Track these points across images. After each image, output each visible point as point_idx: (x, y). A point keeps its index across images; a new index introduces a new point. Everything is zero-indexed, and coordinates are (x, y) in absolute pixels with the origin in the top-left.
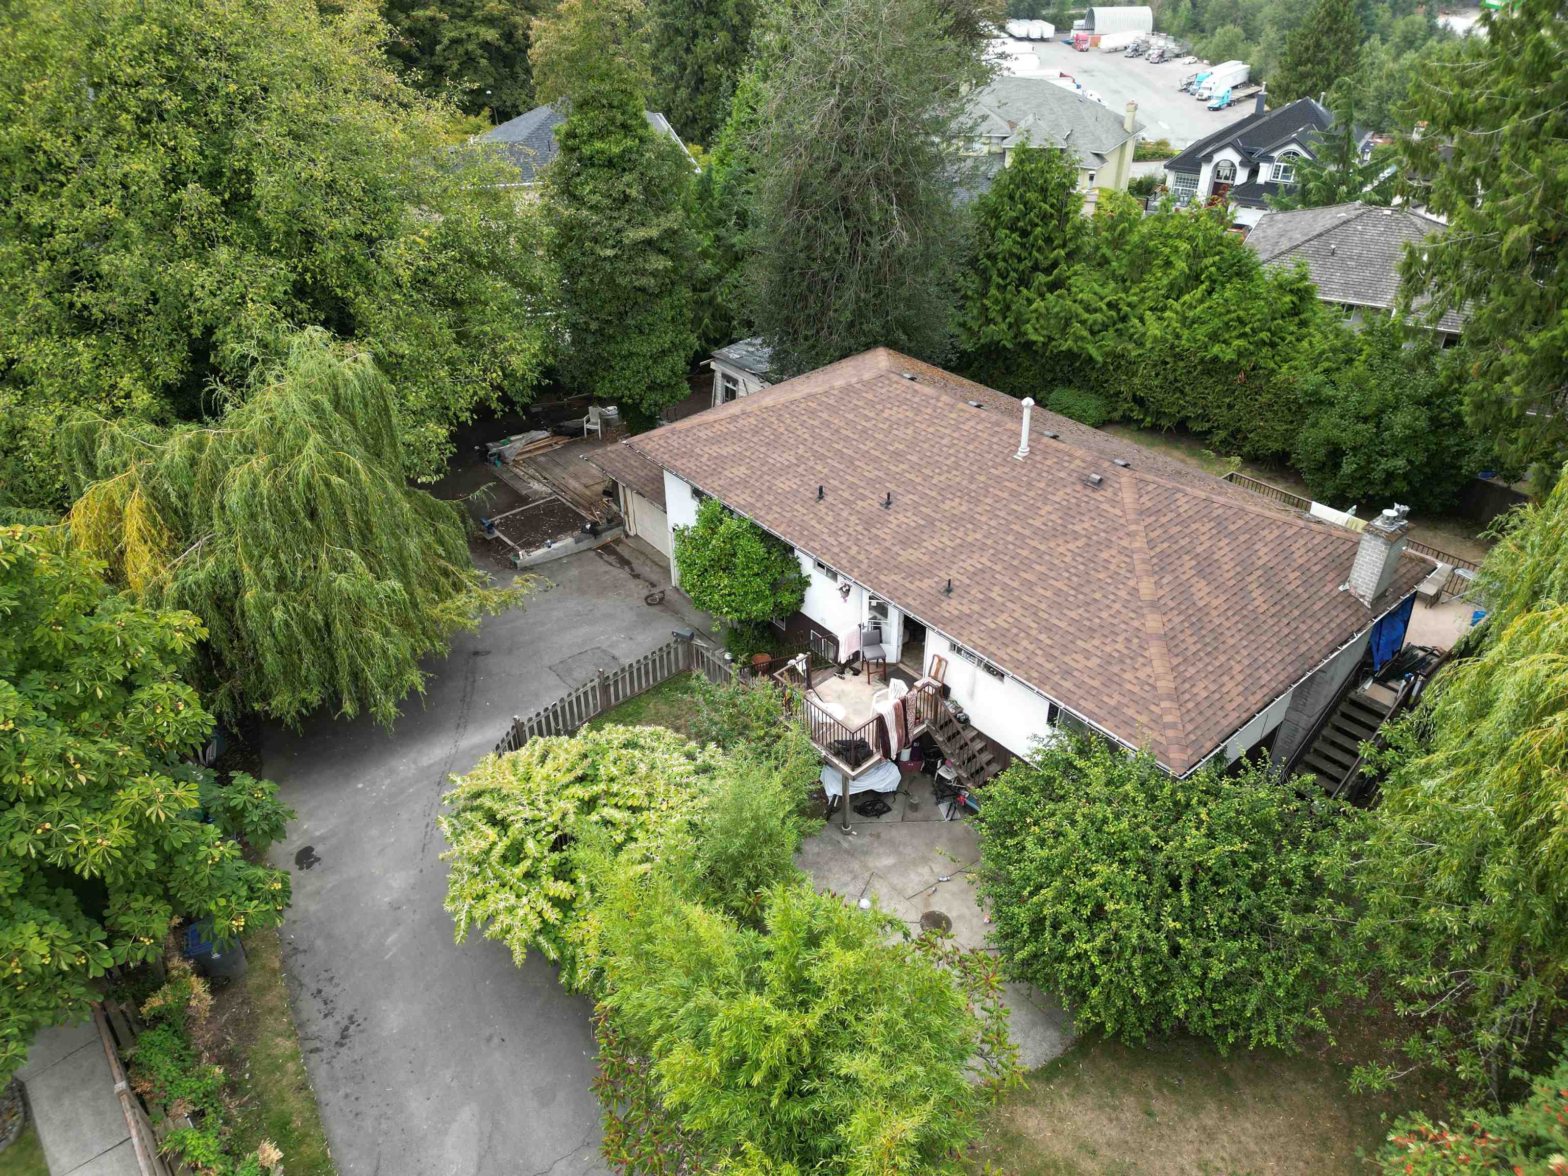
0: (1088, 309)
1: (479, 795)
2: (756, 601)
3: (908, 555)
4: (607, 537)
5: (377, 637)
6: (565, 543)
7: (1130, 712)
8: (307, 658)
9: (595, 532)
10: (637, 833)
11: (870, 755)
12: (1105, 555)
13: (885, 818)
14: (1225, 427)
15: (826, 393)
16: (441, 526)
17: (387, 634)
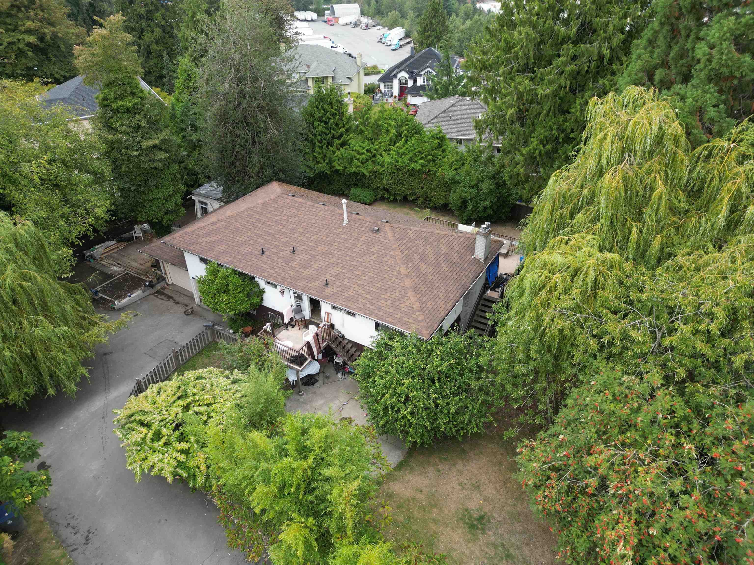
0: (359, 153)
1: (132, 415)
2: (241, 304)
3: (307, 272)
4: (158, 287)
5: (61, 355)
6: (137, 294)
7: (405, 319)
8: (25, 372)
9: (151, 286)
10: (212, 414)
11: (306, 359)
12: (385, 259)
13: (316, 385)
14: (422, 196)
15: (256, 207)
16: (77, 297)
17: (64, 352)
